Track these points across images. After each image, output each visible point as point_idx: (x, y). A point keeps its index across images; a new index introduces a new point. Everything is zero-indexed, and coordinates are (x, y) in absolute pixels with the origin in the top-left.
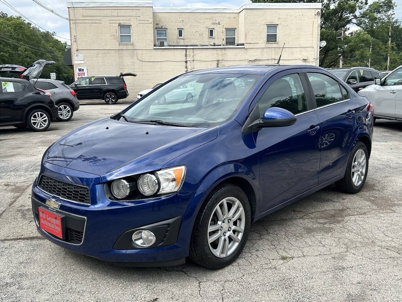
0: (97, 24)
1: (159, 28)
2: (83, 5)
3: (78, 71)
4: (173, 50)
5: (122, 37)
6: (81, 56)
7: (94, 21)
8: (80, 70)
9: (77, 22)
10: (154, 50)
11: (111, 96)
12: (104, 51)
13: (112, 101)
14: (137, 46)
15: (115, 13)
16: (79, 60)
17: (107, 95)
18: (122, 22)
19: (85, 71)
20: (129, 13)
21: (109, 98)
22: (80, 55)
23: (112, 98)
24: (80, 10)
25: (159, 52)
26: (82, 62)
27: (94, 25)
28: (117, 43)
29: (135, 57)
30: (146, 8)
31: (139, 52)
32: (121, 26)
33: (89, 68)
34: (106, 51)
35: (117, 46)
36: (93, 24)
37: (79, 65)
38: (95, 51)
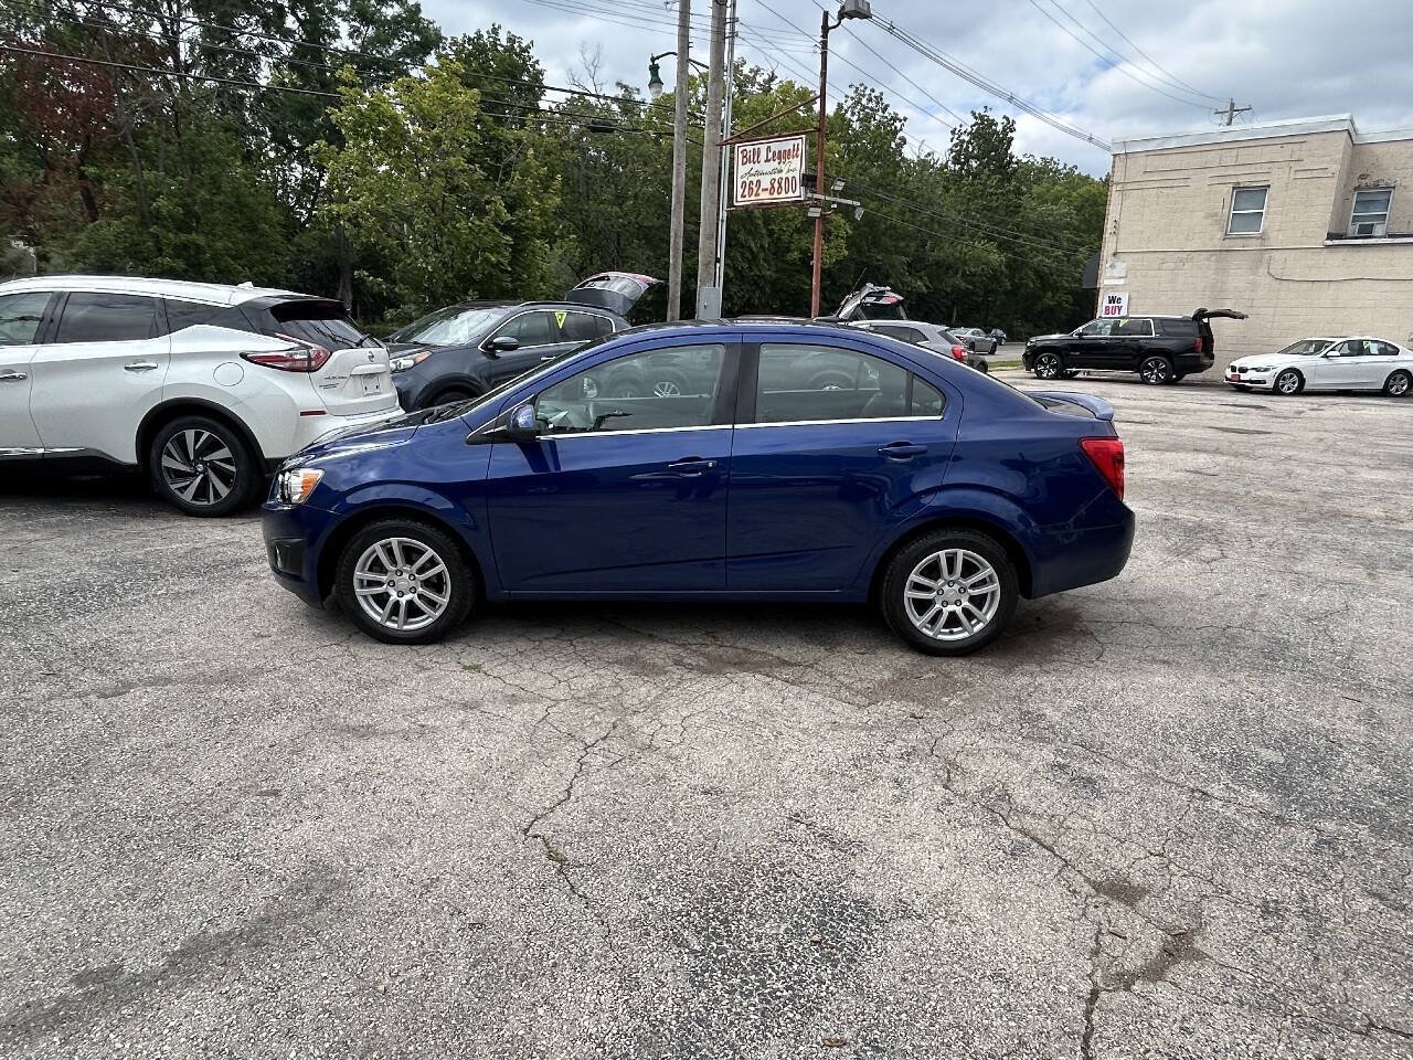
0: (1174, 191)
1: (1367, 187)
2: (1151, 146)
3: (1106, 303)
4: (1390, 248)
5: (1237, 219)
6: (1121, 267)
7: (1170, 183)
8: (1112, 300)
9: (1129, 187)
10: (1325, 250)
11: (1157, 365)
12: (1180, 255)
13: (1157, 376)
14: (1276, 240)
15: (1229, 158)
16: (1114, 278)
17: (1149, 361)
18: (1244, 181)
19: (1124, 303)
20: (1269, 153)
21: (1152, 370)
22: (1118, 264)
23: (1159, 371)
24: (1142, 160)
25: (1341, 255)
26: (1122, 282)
27: (1169, 190)
28: (1220, 235)
29: (1261, 270)
30: (1324, 136)
31: (1276, 255)
32: (1239, 190)
33: (1134, 295)
34: (1185, 255)
35: (1217, 244)
36: (1165, 191)
37: (1113, 287)
38: (1157, 255)
